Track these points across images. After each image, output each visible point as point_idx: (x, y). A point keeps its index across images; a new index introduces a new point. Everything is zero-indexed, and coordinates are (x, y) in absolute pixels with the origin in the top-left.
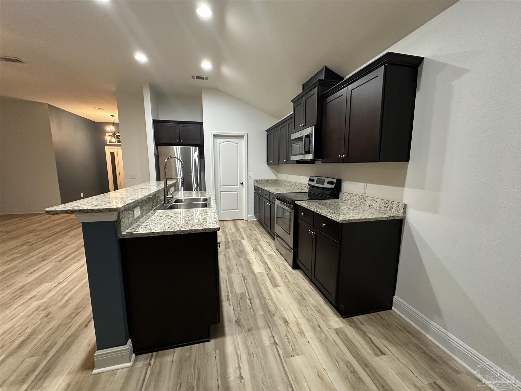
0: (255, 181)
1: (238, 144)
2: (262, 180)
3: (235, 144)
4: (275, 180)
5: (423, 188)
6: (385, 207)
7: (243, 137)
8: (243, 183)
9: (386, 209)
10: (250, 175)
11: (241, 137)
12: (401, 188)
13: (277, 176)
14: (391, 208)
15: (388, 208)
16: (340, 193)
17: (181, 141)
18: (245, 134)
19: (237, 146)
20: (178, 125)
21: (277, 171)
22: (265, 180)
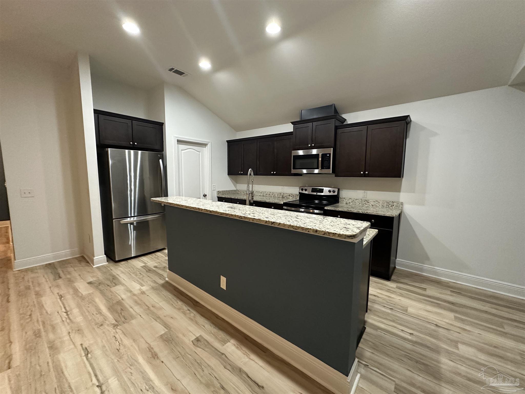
0: (219, 192)
1: (200, 152)
2: (224, 191)
3: (198, 152)
4: (235, 190)
5: (414, 192)
6: (387, 205)
7: (207, 144)
8: (206, 195)
9: (388, 206)
10: (214, 186)
11: (204, 145)
12: (398, 193)
13: (235, 186)
14: (392, 205)
15: (390, 206)
16: (339, 199)
17: (136, 143)
18: (209, 142)
19: (199, 154)
20: (131, 122)
21: (236, 182)
22: (227, 191)
